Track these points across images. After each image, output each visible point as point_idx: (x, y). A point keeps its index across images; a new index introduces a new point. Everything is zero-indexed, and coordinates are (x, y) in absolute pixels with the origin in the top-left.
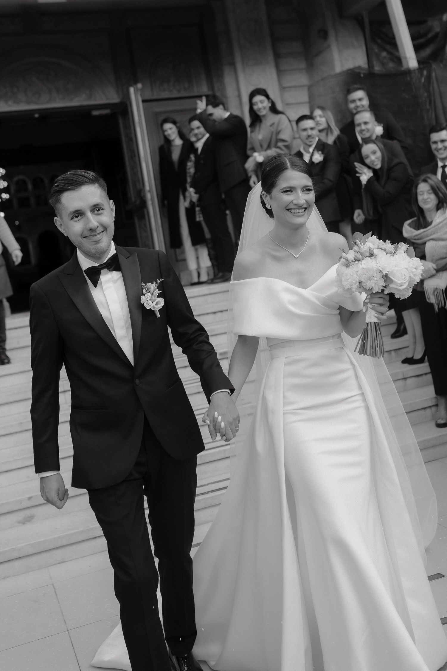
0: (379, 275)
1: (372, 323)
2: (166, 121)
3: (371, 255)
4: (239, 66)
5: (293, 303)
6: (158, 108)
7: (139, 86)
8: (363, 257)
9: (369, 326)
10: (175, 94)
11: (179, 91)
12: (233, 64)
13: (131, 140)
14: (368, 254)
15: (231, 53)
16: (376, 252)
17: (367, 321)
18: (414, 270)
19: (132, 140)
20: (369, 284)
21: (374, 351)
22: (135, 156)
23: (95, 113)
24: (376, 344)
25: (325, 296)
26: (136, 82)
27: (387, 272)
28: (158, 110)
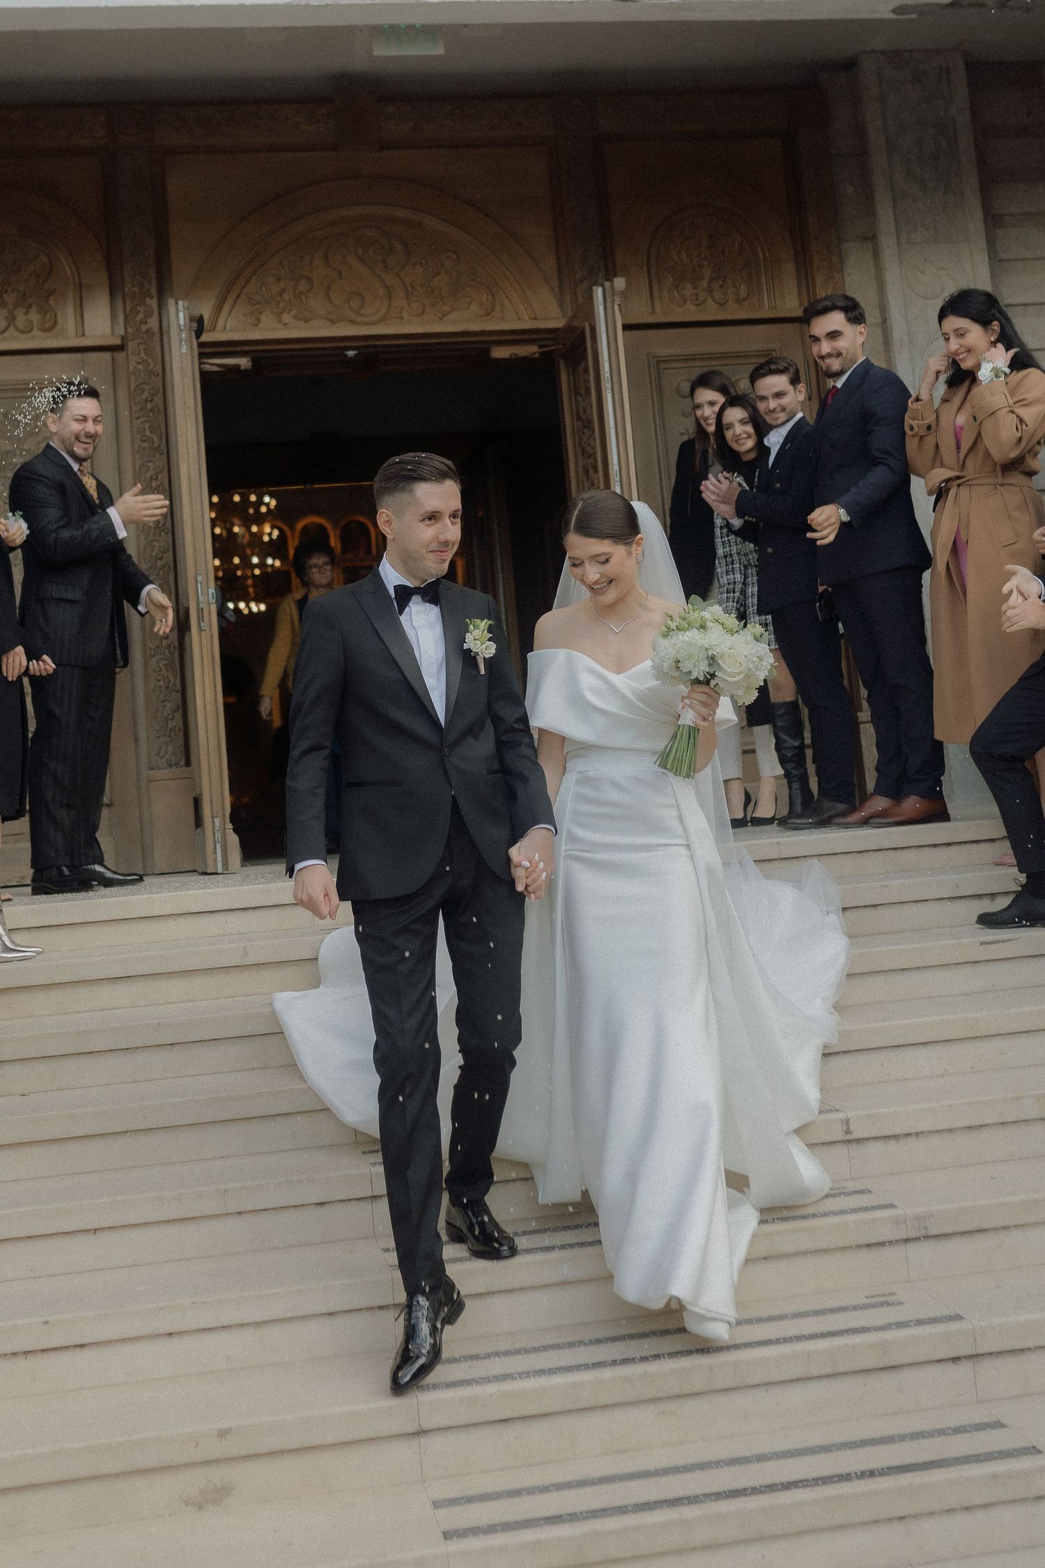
0: (702, 655)
1: (686, 726)
2: (703, 381)
3: (703, 627)
4: (887, 242)
5: (595, 691)
6: (663, 345)
7: (621, 282)
8: (690, 626)
9: (681, 730)
10: (711, 312)
11: (723, 305)
12: (871, 239)
13: (588, 424)
14: (698, 625)
15: (870, 211)
16: (709, 624)
17: (679, 724)
18: (756, 660)
19: (592, 424)
20: (686, 666)
21: (679, 766)
22: (595, 469)
23: (500, 353)
24: (684, 756)
25: (646, 689)
26: (610, 276)
27: (716, 654)
28: (662, 351)
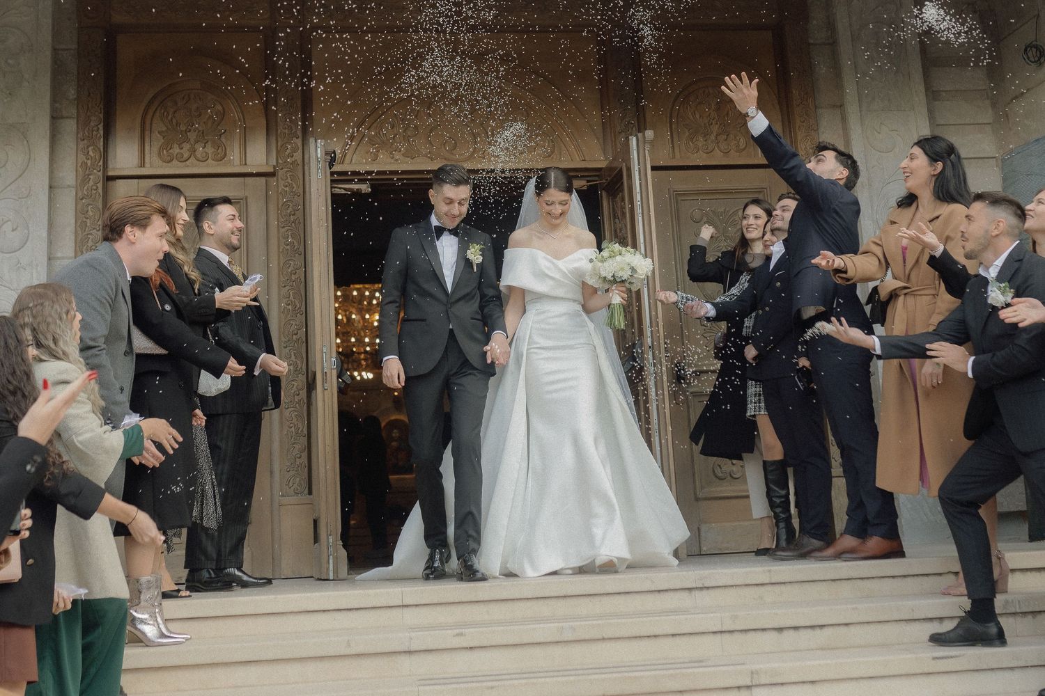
4: (852, 110)
7: (649, 134)
10: (718, 159)
11: (726, 153)
12: (840, 106)
15: (839, 85)
28: (681, 187)
